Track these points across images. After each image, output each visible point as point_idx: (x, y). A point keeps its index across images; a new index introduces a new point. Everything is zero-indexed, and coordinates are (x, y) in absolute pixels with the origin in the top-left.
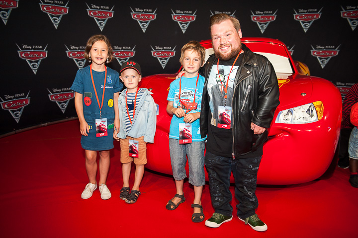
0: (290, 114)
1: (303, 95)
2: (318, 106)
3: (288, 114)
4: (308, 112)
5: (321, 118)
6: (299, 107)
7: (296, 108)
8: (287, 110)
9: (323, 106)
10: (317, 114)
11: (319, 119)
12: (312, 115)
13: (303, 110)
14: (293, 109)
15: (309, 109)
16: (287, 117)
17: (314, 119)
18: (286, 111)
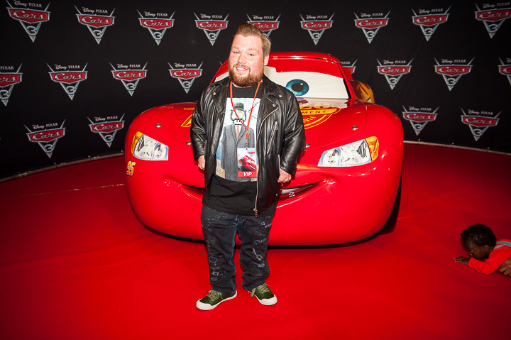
0: (336, 154)
1: (355, 129)
2: (372, 143)
3: (334, 155)
4: (359, 151)
5: (375, 158)
6: (349, 145)
7: (345, 147)
8: (333, 150)
9: (378, 143)
10: (370, 153)
11: (373, 159)
12: (364, 155)
13: (353, 149)
14: (340, 147)
15: (360, 147)
16: (333, 158)
17: (366, 160)
18: (331, 151)
